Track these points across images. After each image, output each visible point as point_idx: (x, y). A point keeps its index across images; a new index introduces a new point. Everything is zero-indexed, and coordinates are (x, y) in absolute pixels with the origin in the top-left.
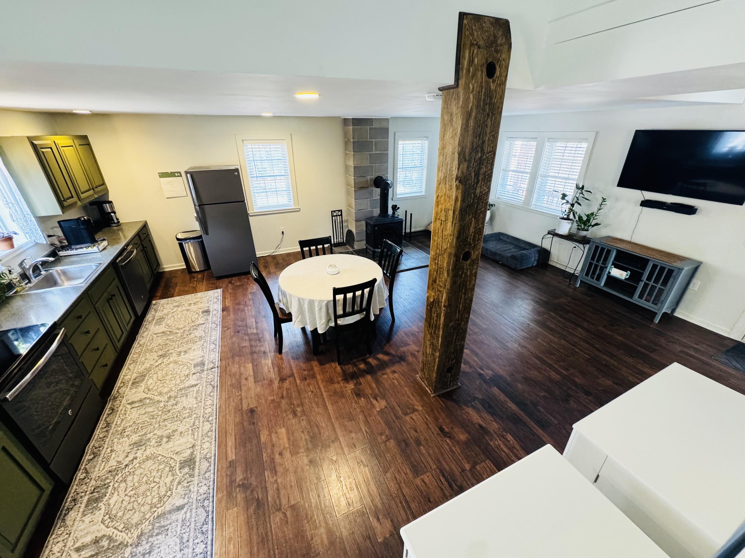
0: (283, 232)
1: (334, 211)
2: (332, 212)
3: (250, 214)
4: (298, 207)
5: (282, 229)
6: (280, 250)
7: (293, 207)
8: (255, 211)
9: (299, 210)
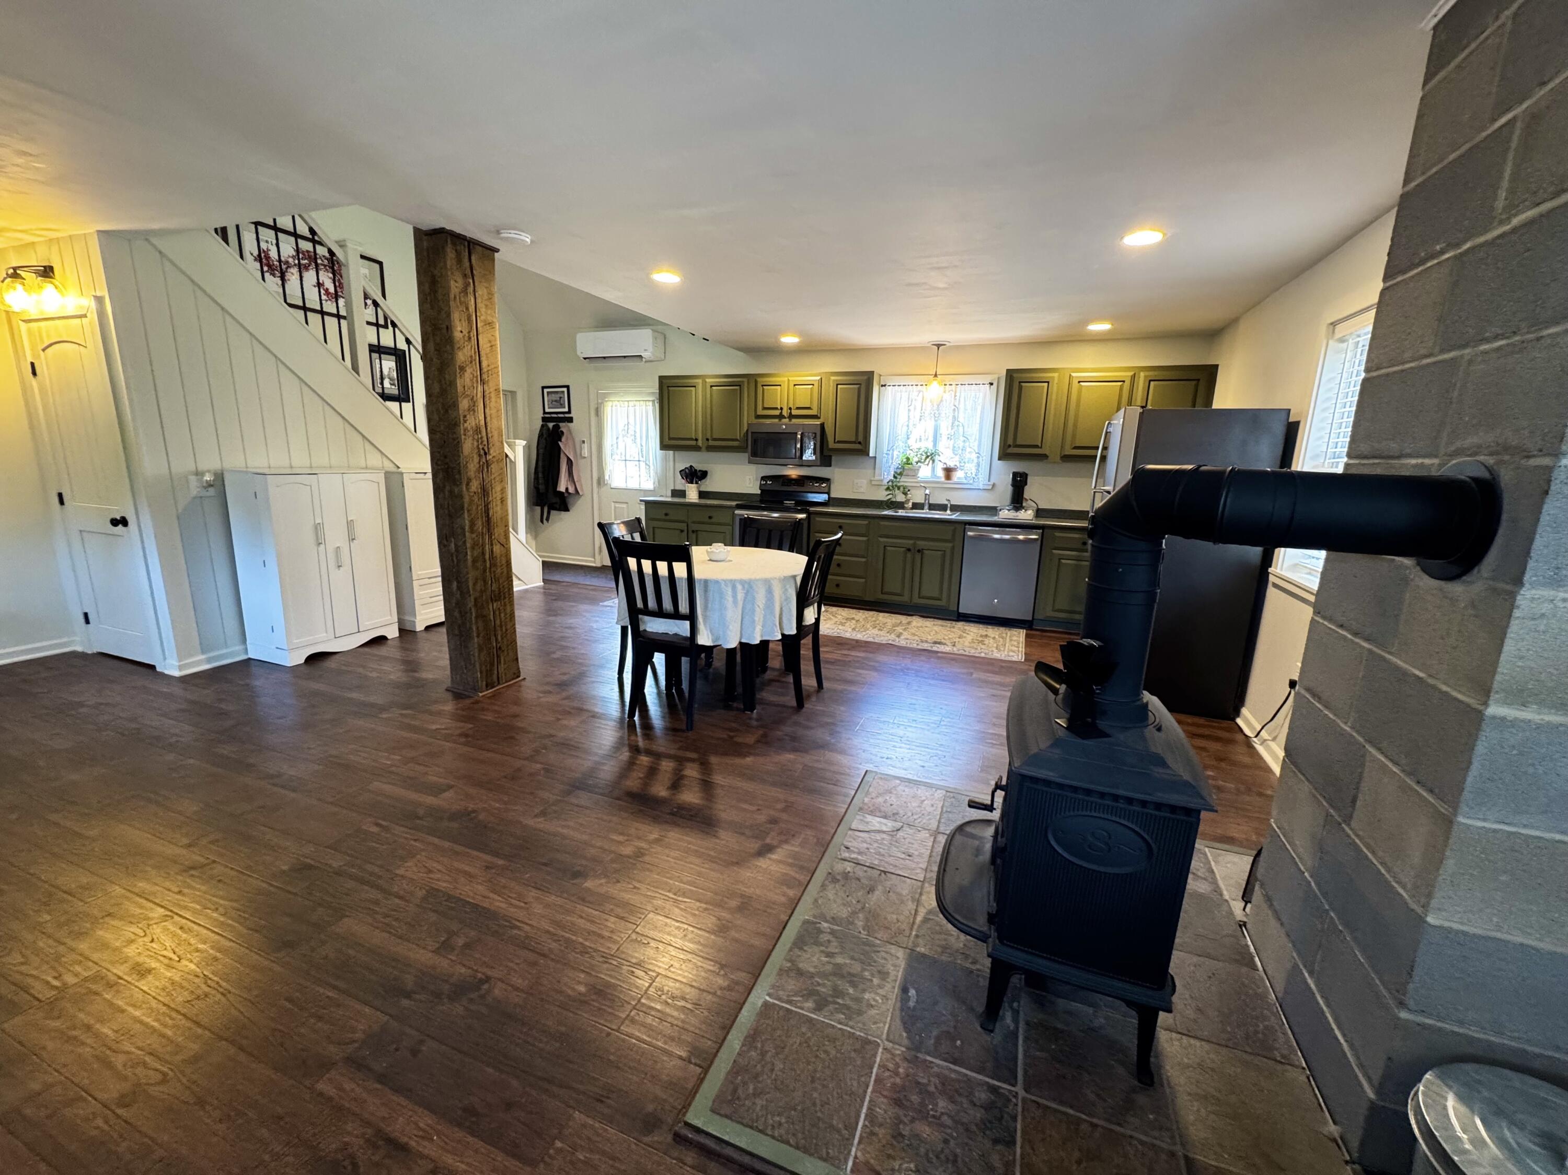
0: (1293, 683)
8: (1278, 571)
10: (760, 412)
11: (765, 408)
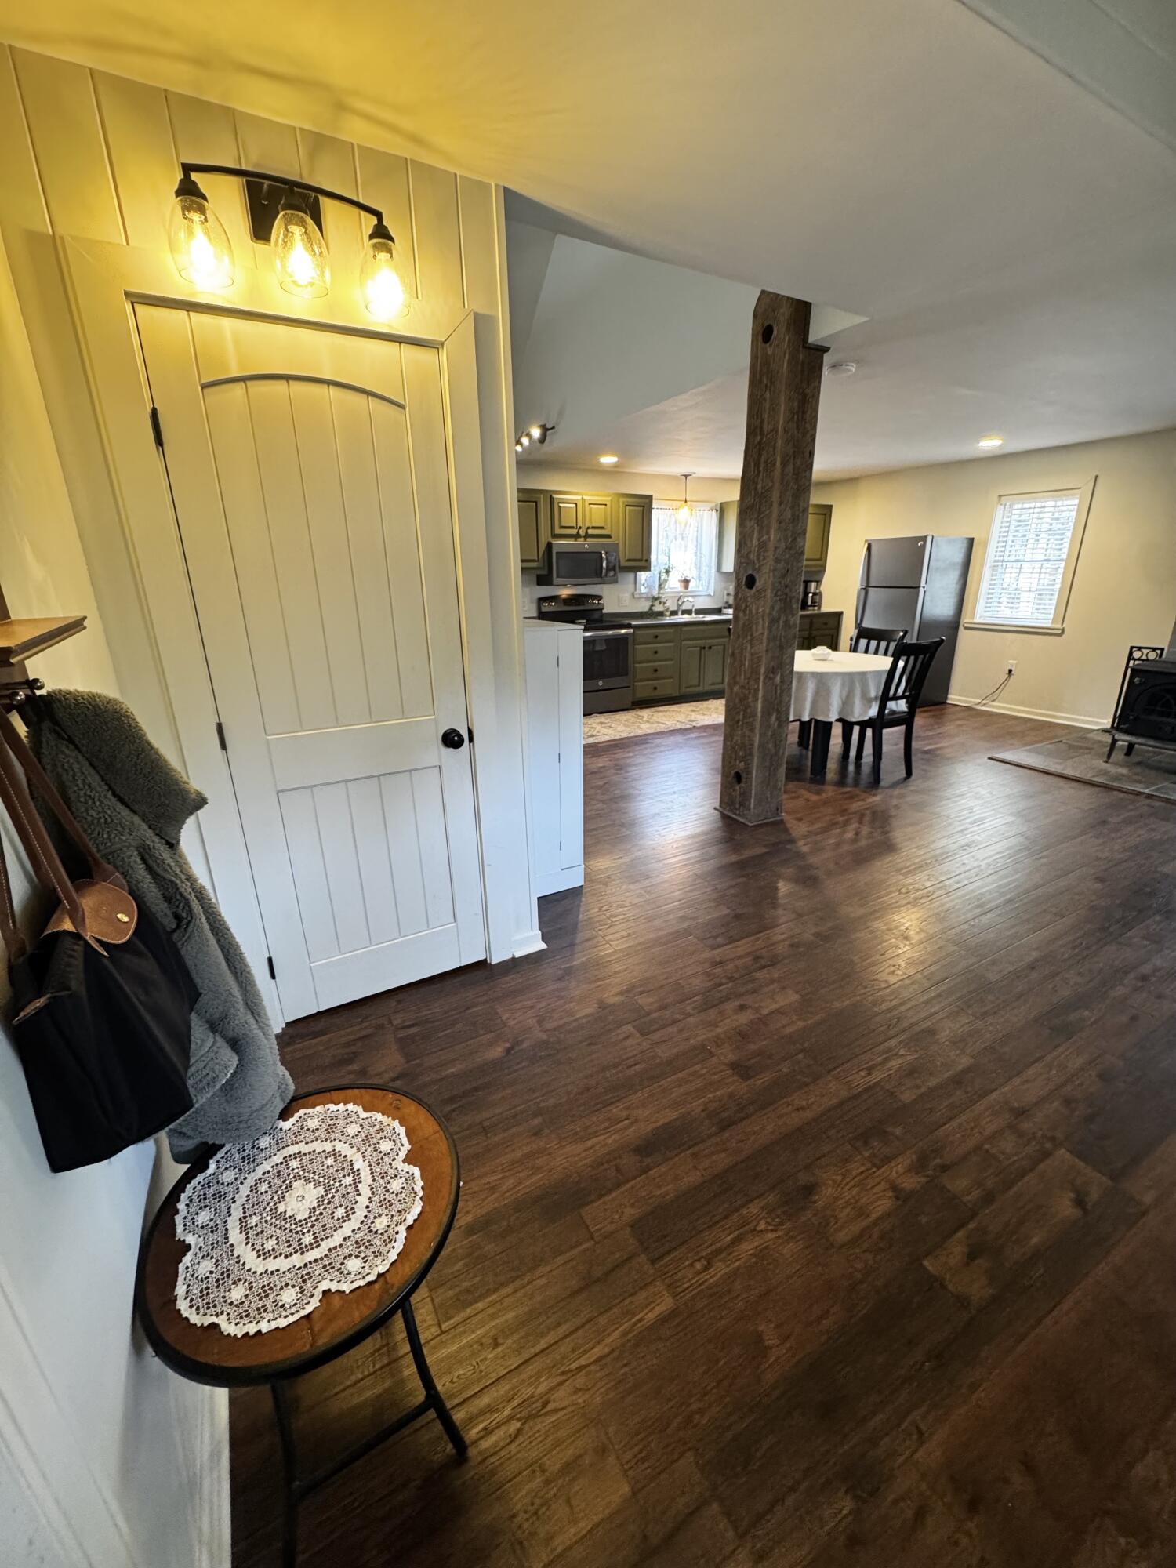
0: (1010, 671)
1: (1140, 648)
2: (1132, 648)
3: (966, 625)
4: (1059, 626)
5: (1012, 663)
6: (994, 704)
7: (1049, 625)
8: (975, 620)
9: (1059, 632)
10: (558, 531)
11: (562, 527)
